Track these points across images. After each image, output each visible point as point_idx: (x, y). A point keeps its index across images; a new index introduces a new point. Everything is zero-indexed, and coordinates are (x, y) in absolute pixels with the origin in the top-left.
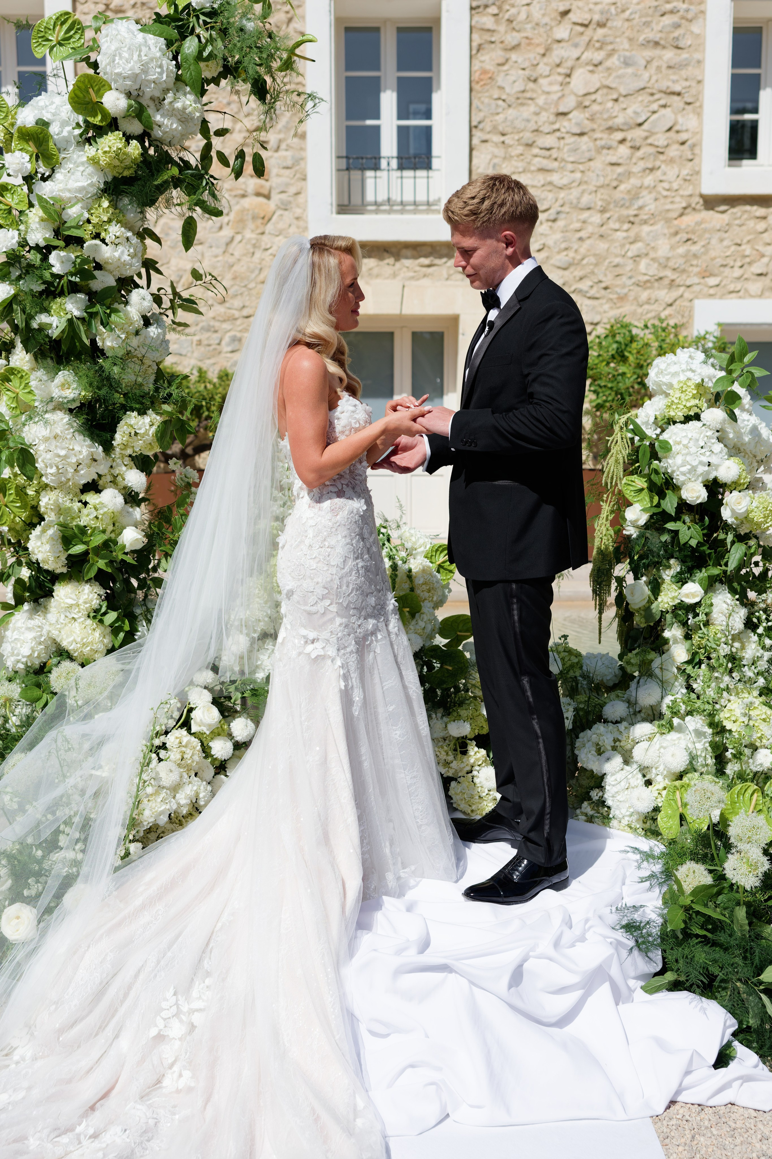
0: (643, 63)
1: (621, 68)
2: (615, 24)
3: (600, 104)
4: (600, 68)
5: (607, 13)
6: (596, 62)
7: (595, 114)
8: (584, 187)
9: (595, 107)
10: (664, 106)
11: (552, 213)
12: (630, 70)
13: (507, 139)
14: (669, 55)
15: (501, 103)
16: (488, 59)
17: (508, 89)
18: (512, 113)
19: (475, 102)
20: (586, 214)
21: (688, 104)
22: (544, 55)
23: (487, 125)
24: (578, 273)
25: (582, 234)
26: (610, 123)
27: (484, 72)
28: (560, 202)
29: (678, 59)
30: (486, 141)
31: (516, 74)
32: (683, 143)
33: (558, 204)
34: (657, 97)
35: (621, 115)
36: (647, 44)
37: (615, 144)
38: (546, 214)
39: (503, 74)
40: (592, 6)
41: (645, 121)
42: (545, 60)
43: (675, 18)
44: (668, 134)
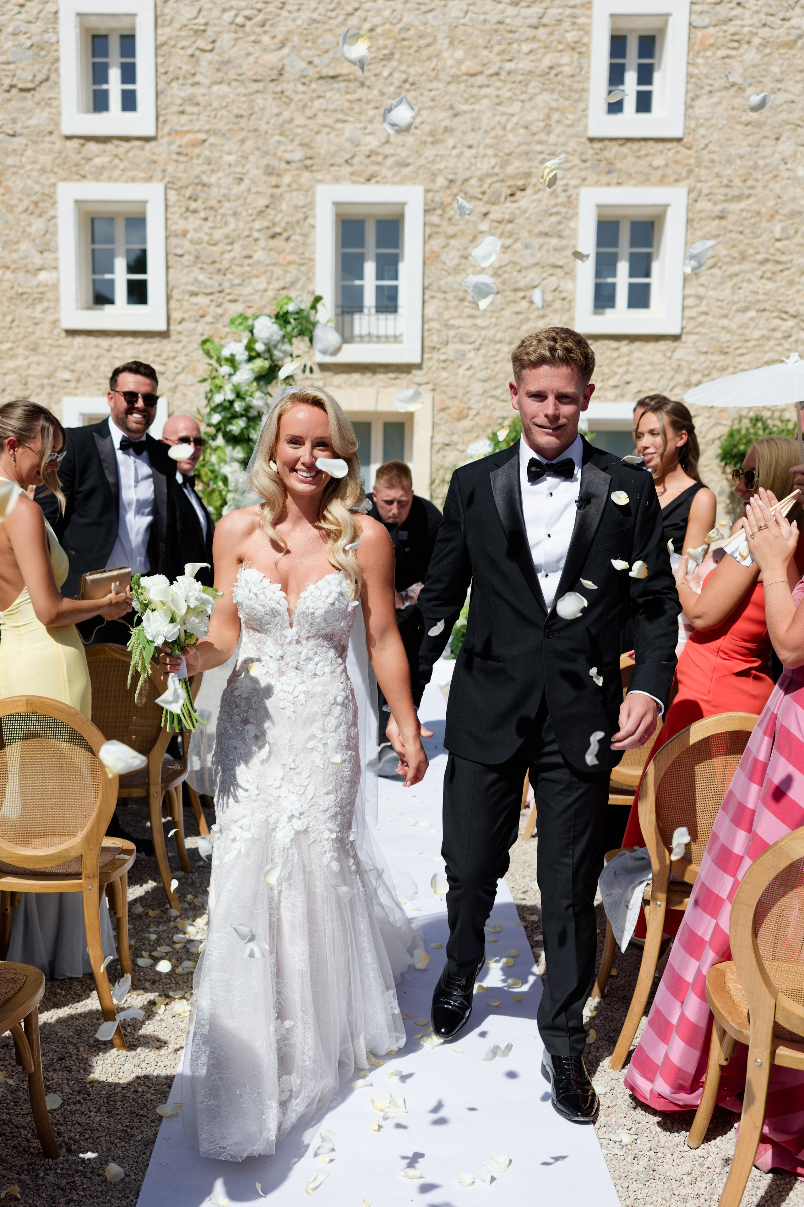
0: (537, 246)
1: (523, 250)
2: (519, 221)
3: (510, 273)
4: (510, 250)
5: (514, 214)
6: (506, 246)
7: (506, 280)
8: (498, 327)
9: (506, 276)
10: (552, 275)
11: (476, 345)
12: (528, 252)
13: (448, 296)
14: (554, 241)
15: (443, 272)
16: (436, 244)
17: (448, 263)
18: (450, 279)
19: (427, 272)
20: (498, 346)
21: (567, 273)
22: (472, 241)
23: (435, 287)
24: (494, 384)
25: (497, 359)
26: (516, 286)
27: (433, 252)
28: (482, 337)
29: (560, 244)
30: (434, 297)
31: (453, 253)
32: (564, 299)
33: (481, 339)
34: (546, 269)
35: (523, 280)
36: (540, 234)
37: (518, 299)
38: (473, 345)
39: (445, 254)
40: (504, 209)
41: (539, 284)
42: (473, 244)
43: (559, 218)
44: (553, 293)
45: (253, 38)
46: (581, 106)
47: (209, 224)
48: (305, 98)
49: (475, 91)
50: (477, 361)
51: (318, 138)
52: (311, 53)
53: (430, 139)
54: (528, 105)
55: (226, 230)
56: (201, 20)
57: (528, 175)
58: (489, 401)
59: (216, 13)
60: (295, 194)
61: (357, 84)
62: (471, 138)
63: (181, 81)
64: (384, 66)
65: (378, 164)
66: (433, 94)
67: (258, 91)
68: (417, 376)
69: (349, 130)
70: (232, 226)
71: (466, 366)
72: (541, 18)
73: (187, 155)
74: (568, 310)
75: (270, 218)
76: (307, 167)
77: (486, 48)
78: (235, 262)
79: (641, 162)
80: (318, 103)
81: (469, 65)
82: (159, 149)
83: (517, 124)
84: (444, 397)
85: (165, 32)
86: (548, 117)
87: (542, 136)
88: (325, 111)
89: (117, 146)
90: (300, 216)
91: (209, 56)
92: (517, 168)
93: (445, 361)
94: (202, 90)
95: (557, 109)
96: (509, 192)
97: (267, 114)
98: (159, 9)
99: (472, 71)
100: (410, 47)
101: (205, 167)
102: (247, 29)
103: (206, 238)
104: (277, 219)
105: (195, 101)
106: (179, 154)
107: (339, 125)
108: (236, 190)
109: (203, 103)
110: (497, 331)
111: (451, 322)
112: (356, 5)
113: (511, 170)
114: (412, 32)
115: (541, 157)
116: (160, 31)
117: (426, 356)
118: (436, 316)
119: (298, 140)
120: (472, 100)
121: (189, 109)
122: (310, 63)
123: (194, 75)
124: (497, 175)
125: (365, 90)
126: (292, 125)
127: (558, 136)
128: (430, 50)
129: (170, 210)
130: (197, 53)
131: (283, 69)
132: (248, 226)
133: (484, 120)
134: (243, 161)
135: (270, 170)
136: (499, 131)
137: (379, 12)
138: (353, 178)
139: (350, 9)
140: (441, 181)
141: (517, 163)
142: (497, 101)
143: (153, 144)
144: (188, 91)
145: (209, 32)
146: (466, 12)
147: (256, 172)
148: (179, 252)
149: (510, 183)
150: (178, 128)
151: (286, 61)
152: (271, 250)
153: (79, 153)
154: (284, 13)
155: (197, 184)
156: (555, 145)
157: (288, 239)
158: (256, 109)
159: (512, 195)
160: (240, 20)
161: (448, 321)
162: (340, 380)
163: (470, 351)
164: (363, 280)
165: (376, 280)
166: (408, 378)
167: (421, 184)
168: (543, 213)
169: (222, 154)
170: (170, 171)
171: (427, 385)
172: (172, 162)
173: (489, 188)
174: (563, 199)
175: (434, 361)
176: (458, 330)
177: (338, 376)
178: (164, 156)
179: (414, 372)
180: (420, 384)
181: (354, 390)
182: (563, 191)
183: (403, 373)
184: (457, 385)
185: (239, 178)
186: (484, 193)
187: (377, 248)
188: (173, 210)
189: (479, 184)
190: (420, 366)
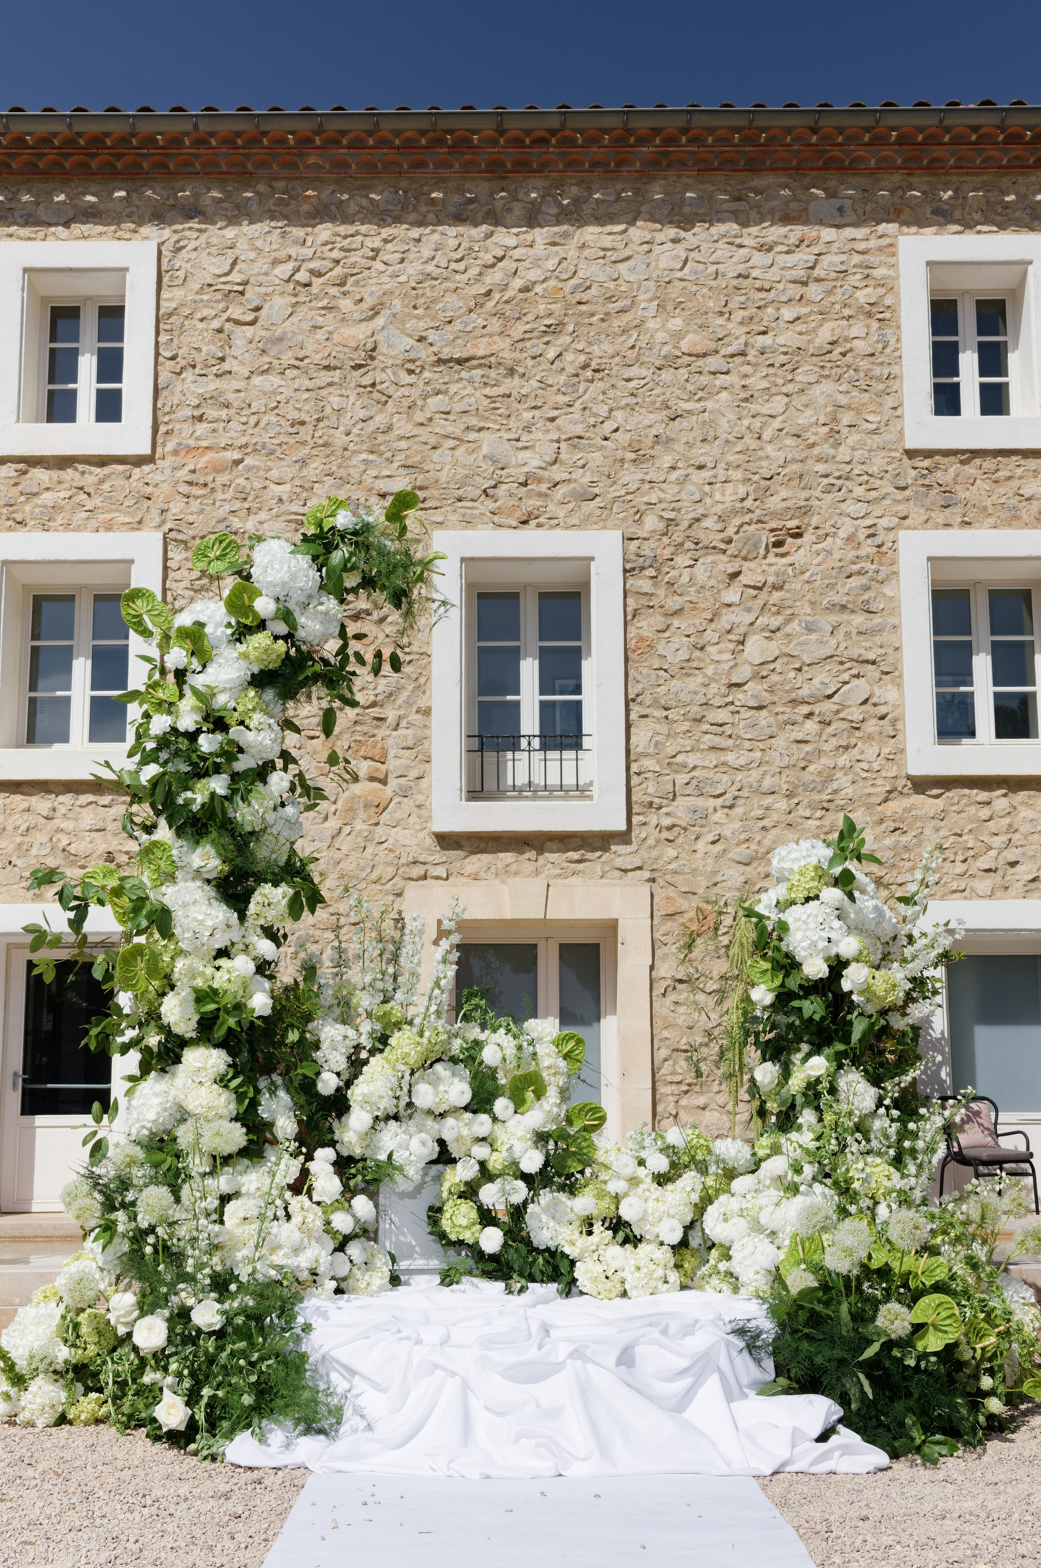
0: (828, 628)
1: (803, 634)
2: (793, 586)
3: (780, 674)
4: (778, 634)
5: (783, 574)
6: (772, 628)
7: (775, 685)
8: (766, 768)
10: (857, 676)
11: (728, 799)
12: (813, 637)
13: (671, 714)
14: (859, 619)
15: (662, 673)
16: (647, 625)
17: (670, 659)
18: (675, 684)
19: (631, 673)
20: (769, 800)
21: (887, 673)
22: (711, 620)
23: (647, 699)
25: (765, 823)
26: (793, 695)
27: (641, 639)
28: (737, 786)
29: (869, 625)
30: (646, 716)
31: (678, 641)
32: (882, 718)
33: (734, 788)
34: (847, 665)
35: (806, 686)
36: (832, 607)
37: (800, 719)
38: (721, 800)
39: (663, 642)
40: (765, 567)
41: (835, 692)
42: (713, 626)
43: (863, 580)
44: (863, 707)
45: (324, 303)
46: (890, 401)
48: (415, 393)
49: (705, 379)
50: (731, 828)
51: (435, 456)
52: (422, 324)
53: (633, 456)
54: (797, 401)
56: (236, 277)
57: (805, 511)
59: (262, 265)
61: (502, 370)
62: (701, 454)
63: (197, 371)
64: (547, 343)
65: (541, 495)
66: (631, 384)
67: (331, 384)
68: (621, 854)
69: (488, 442)
71: (711, 837)
72: (812, 268)
73: (206, 485)
74: (894, 736)
77: (721, 314)
79: (1002, 490)
80: (434, 403)
81: (691, 341)
82: (157, 477)
83: (780, 430)
84: (671, 892)
85: (173, 297)
86: (835, 420)
87: (826, 449)
88: (448, 413)
89: (83, 473)
91: (249, 331)
92: (784, 500)
93: (670, 828)
94: (235, 384)
95: (849, 407)
96: (773, 539)
97: (346, 420)
98: (165, 261)
99: (699, 349)
100: (593, 315)
101: (237, 505)
102: (315, 289)
105: (222, 399)
106: (190, 483)
107: (472, 436)
109: (236, 404)
110: (764, 774)
111: (680, 759)
112: (500, 253)
113: (773, 503)
114: (594, 291)
115: (825, 481)
116: (165, 294)
117: (635, 820)
118: (651, 750)
119: (400, 458)
120: (700, 394)
121: (212, 413)
122: (421, 339)
123: (222, 359)
124: (750, 511)
125: (517, 380)
126: (391, 436)
127: (853, 449)
128: (626, 318)
129: (171, 575)
130: (228, 326)
131: (374, 350)
133: (724, 425)
134: (304, 495)
136: (750, 441)
137: (537, 262)
138: (496, 519)
139: (488, 258)
140: (651, 523)
141: (784, 493)
142: (743, 395)
143: (146, 468)
144: (211, 385)
145: (248, 295)
146: (686, 261)
149: (773, 525)
150: (192, 443)
151: (379, 337)
153: (16, 484)
154: (378, 265)
156: (848, 463)
157: (382, 620)
158: (328, 411)
159: (778, 544)
160: (302, 276)
161: (674, 756)
162: (477, 865)
163: (715, 810)
164: (518, 693)
165: (542, 693)
166: (603, 859)
167: (616, 527)
168: (834, 573)
169: (267, 483)
170: (174, 511)
171: (638, 872)
172: (178, 497)
173: (737, 533)
174: (869, 550)
175: (650, 828)
176: (693, 774)
177: (474, 858)
178: (166, 487)
179: (614, 848)
180: (626, 871)
181: (503, 882)
182: (868, 536)
183: (594, 850)
184: (695, 870)
185: (296, 521)
186: (729, 541)
187: (541, 639)
188: (177, 575)
189: (719, 526)
190: (624, 837)
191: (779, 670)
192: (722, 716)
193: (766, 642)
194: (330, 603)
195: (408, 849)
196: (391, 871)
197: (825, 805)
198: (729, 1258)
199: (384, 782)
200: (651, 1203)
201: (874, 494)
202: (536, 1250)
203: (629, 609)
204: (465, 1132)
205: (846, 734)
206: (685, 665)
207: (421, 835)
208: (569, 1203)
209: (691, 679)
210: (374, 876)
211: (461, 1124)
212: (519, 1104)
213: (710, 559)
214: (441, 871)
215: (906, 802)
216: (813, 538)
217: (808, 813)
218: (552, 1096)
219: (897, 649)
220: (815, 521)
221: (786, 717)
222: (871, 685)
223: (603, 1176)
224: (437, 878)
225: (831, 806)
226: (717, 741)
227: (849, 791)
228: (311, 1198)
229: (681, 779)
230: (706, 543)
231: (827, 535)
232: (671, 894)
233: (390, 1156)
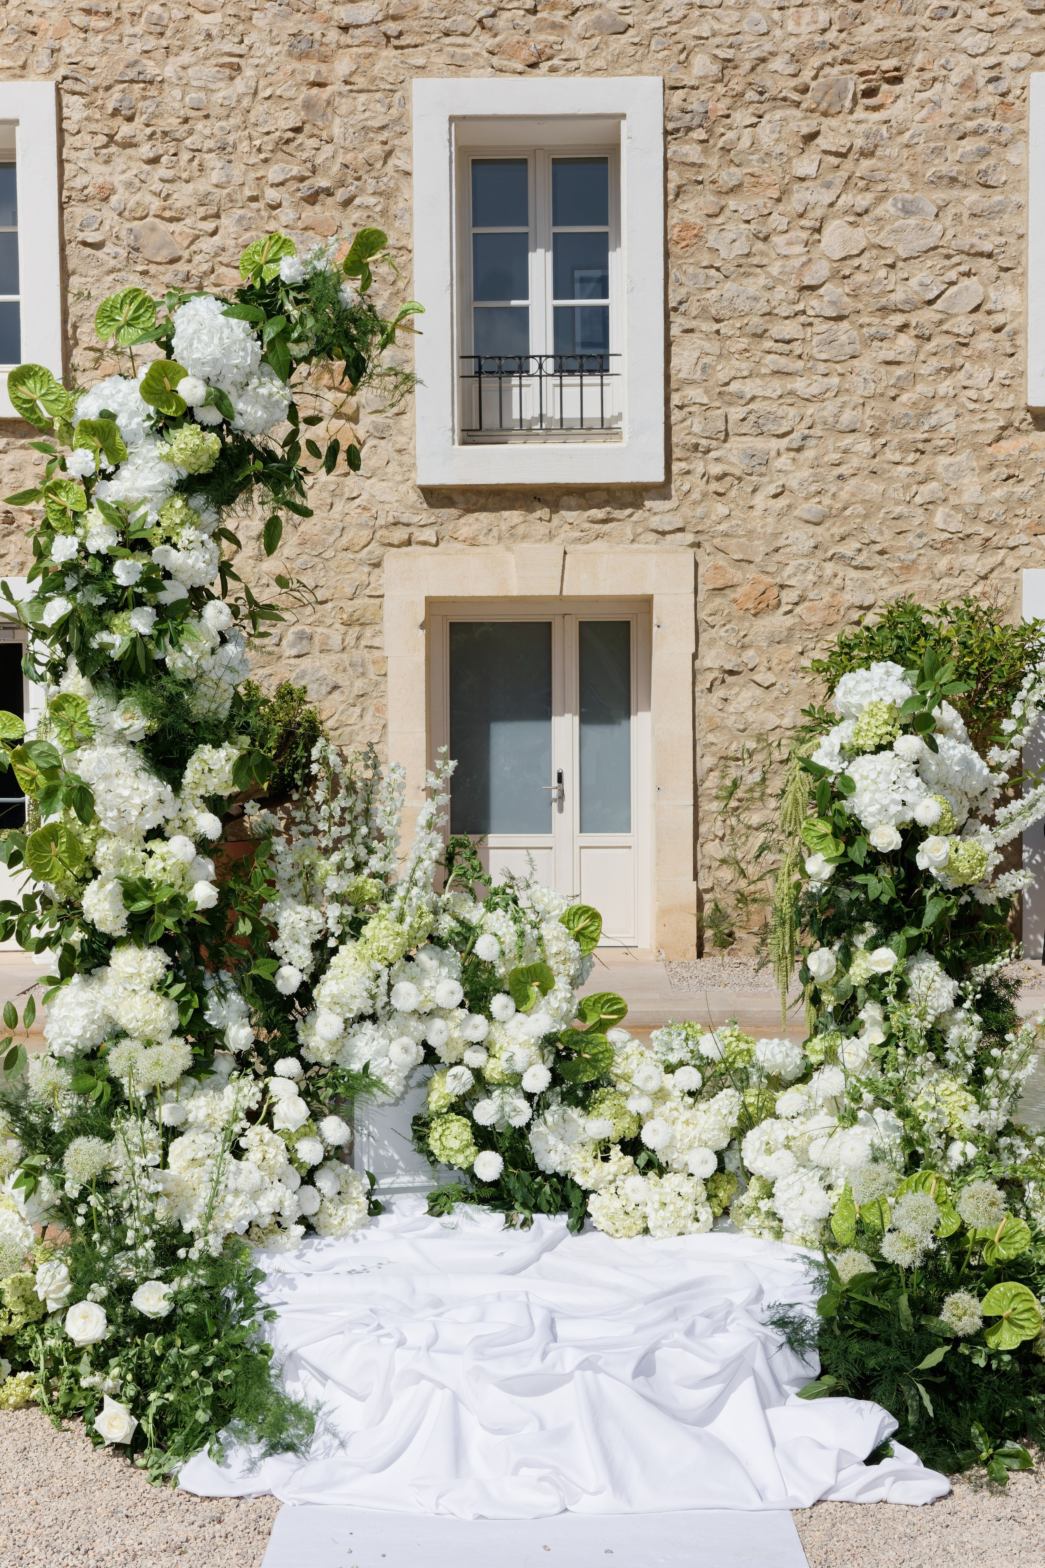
0: (931, 209)
1: (898, 218)
2: (887, 152)
3: (868, 271)
4: (866, 218)
5: (875, 135)
6: (859, 210)
7: (860, 288)
8: (846, 398)
10: (968, 274)
11: (795, 439)
12: (912, 221)
13: (724, 327)
14: (973, 197)
15: (713, 272)
16: (694, 208)
17: (723, 253)
18: (730, 288)
19: (673, 272)
20: (848, 440)
21: (1007, 269)
22: (779, 200)
23: (693, 307)
24: (838, 530)
25: (843, 470)
26: (883, 301)
27: (687, 227)
28: (807, 422)
29: (986, 204)
30: (691, 331)
31: (735, 229)
32: (998, 330)
33: (804, 424)
34: (955, 260)
35: (900, 288)
36: (938, 180)
37: (891, 332)
38: (786, 440)
39: (715, 230)
40: (852, 126)
41: (938, 296)
42: (781, 207)
43: (980, 142)
44: (974, 316)
47: (161, 171)
50: (798, 477)
55: (202, 186)
57: (906, 46)
58: (829, 568)
60: (363, 97)
65: (554, 26)
68: (658, 512)
70: (215, 177)
71: (772, 489)
73: (108, 14)
74: (1012, 355)
75: (305, 156)
76: (388, 38)
78: (224, 258)
84: (720, 560)
90: (377, 149)
92: (879, 30)
93: (720, 478)
96: (863, 87)
101: (151, 43)
103: (156, 205)
104: (318, 161)
106: (87, 11)
108: (225, 92)
110: (843, 406)
111: (734, 387)
113: (865, 35)
117: (676, 467)
118: (698, 376)
124: (833, 46)
129: (69, 140)
132: (253, 175)
134: (240, 28)
135: (303, 46)
138: (495, 60)
140: (702, 64)
141: (880, 20)
147: (270, 50)
148: (92, 237)
149: (864, 66)
152: (305, 229)
155: (132, 81)
157: (347, 203)
159: (870, 93)
161: (727, 384)
162: (475, 527)
163: (779, 454)
164: (526, 297)
165: (556, 296)
166: (635, 518)
167: (655, 72)
168: (942, 133)
169: (190, 10)
170: (68, 50)
171: (679, 535)
172: (73, 32)
173: (815, 78)
174: (990, 99)
175: (695, 478)
176: (751, 406)
177: (471, 518)
178: (55, 17)
179: (648, 504)
180: (663, 533)
181: (508, 549)
182: (990, 81)
183: (623, 506)
184: (750, 532)
185: (231, 65)
186: (805, 90)
187: (555, 223)
188: (76, 141)
189: (791, 69)
190: (662, 490)
191: (865, 267)
192: (790, 329)
193: (850, 229)
194: (274, 387)
195: (387, 507)
196: (366, 534)
197: (920, 446)
198: (771, 1196)
199: (354, 419)
200: (679, 1126)
201: (999, 20)
202: (542, 1173)
203: (671, 186)
204: (456, 1034)
205: (950, 352)
206: (743, 261)
207: (403, 488)
208: (581, 1121)
209: (751, 280)
210: (344, 541)
211: (451, 1025)
212: (521, 1001)
213: (778, 114)
214: (429, 535)
215: (1023, 441)
216: (917, 84)
217: (897, 457)
218: (561, 984)
219: (1021, 237)
220: (919, 59)
221: (873, 330)
222: (985, 286)
223: (622, 1086)
224: (425, 543)
225: (928, 447)
226: (783, 363)
227: (952, 428)
228: (271, 1127)
229: (736, 412)
230: (773, 92)
231: (935, 80)
232: (721, 563)
233: (366, 1067)
